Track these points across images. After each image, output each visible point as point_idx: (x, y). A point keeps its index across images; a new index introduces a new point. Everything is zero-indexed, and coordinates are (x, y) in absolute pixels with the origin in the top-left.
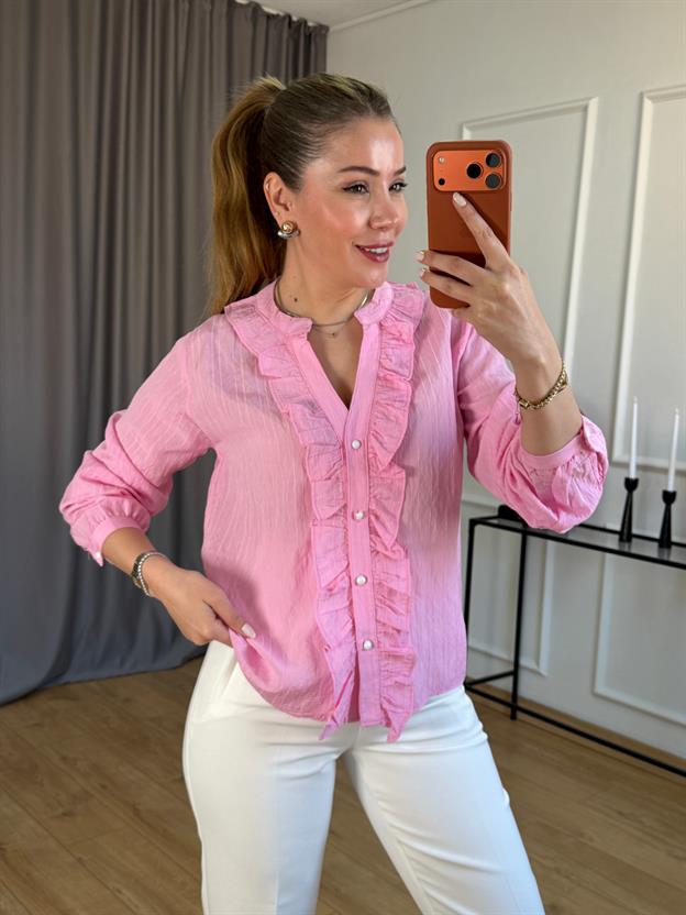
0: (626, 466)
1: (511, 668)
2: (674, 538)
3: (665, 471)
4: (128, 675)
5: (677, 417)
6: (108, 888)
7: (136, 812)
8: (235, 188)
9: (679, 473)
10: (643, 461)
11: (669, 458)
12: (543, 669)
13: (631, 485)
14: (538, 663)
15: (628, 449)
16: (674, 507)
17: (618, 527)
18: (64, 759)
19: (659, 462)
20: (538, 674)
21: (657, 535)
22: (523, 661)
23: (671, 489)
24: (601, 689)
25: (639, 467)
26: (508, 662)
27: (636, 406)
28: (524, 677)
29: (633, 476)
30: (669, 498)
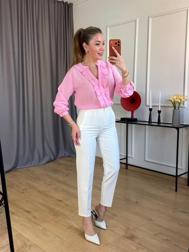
0: (149, 106)
1: (126, 157)
2: (161, 122)
3: (158, 106)
4: (33, 166)
5: (160, 93)
6: (34, 205)
7: (39, 191)
8: (77, 45)
9: (161, 106)
10: (153, 104)
11: (159, 103)
12: (133, 157)
13: (151, 110)
14: (132, 155)
15: (150, 103)
16: (161, 114)
17: (148, 121)
18: (19, 183)
19: (157, 104)
20: (132, 158)
21: (157, 122)
22: (128, 155)
23: (160, 110)
24: (146, 159)
25: (152, 106)
26: (125, 156)
27: (151, 91)
28: (129, 159)
29: (151, 108)
30: (159, 112)
